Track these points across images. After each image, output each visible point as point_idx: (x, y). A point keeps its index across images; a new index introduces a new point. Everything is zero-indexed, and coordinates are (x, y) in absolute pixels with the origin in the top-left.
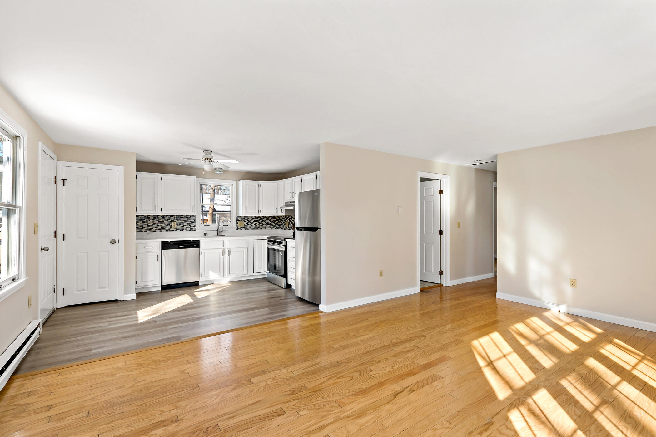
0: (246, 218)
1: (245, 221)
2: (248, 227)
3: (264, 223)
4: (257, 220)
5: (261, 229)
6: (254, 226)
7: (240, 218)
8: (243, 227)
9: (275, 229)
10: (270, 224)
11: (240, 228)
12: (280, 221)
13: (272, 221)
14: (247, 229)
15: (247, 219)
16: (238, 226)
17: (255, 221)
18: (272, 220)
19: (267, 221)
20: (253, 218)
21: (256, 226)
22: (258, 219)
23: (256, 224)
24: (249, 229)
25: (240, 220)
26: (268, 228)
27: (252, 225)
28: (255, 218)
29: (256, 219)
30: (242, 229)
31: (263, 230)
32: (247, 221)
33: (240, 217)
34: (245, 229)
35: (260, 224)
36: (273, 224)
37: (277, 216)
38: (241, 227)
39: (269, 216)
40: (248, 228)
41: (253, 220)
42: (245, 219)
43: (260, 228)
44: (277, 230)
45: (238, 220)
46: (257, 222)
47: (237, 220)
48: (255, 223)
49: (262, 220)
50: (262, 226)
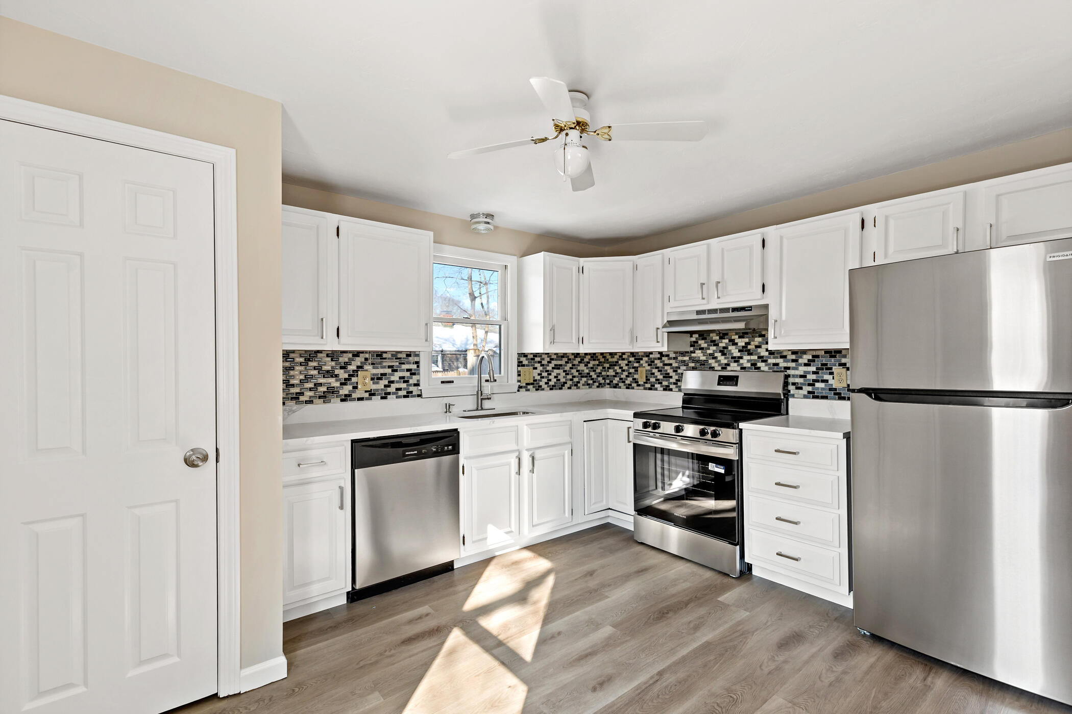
0: (538, 359)
1: (535, 368)
2: (542, 383)
3: (574, 371)
4: (561, 365)
5: (569, 388)
6: (555, 380)
7: (523, 359)
8: (532, 384)
9: (598, 387)
10: (588, 376)
11: (525, 387)
12: (607, 365)
13: (592, 368)
14: (539, 388)
15: (539, 362)
16: (519, 381)
17: (557, 367)
18: (590, 365)
19: (582, 367)
20: (552, 359)
21: (559, 380)
22: (563, 362)
23: (559, 374)
24: (543, 389)
25: (523, 366)
26: (583, 385)
27: (550, 377)
28: (556, 360)
29: (559, 362)
30: (528, 390)
31: (574, 391)
32: (540, 368)
33: (525, 355)
34: (537, 390)
35: (567, 374)
36: (592, 374)
37: (602, 354)
38: (527, 384)
39: (586, 354)
40: (541, 386)
41: (552, 365)
42: (536, 362)
43: (567, 386)
44: (600, 390)
45: (520, 364)
46: (561, 371)
47: (518, 366)
48: (556, 371)
49: (570, 365)
50: (571, 380)
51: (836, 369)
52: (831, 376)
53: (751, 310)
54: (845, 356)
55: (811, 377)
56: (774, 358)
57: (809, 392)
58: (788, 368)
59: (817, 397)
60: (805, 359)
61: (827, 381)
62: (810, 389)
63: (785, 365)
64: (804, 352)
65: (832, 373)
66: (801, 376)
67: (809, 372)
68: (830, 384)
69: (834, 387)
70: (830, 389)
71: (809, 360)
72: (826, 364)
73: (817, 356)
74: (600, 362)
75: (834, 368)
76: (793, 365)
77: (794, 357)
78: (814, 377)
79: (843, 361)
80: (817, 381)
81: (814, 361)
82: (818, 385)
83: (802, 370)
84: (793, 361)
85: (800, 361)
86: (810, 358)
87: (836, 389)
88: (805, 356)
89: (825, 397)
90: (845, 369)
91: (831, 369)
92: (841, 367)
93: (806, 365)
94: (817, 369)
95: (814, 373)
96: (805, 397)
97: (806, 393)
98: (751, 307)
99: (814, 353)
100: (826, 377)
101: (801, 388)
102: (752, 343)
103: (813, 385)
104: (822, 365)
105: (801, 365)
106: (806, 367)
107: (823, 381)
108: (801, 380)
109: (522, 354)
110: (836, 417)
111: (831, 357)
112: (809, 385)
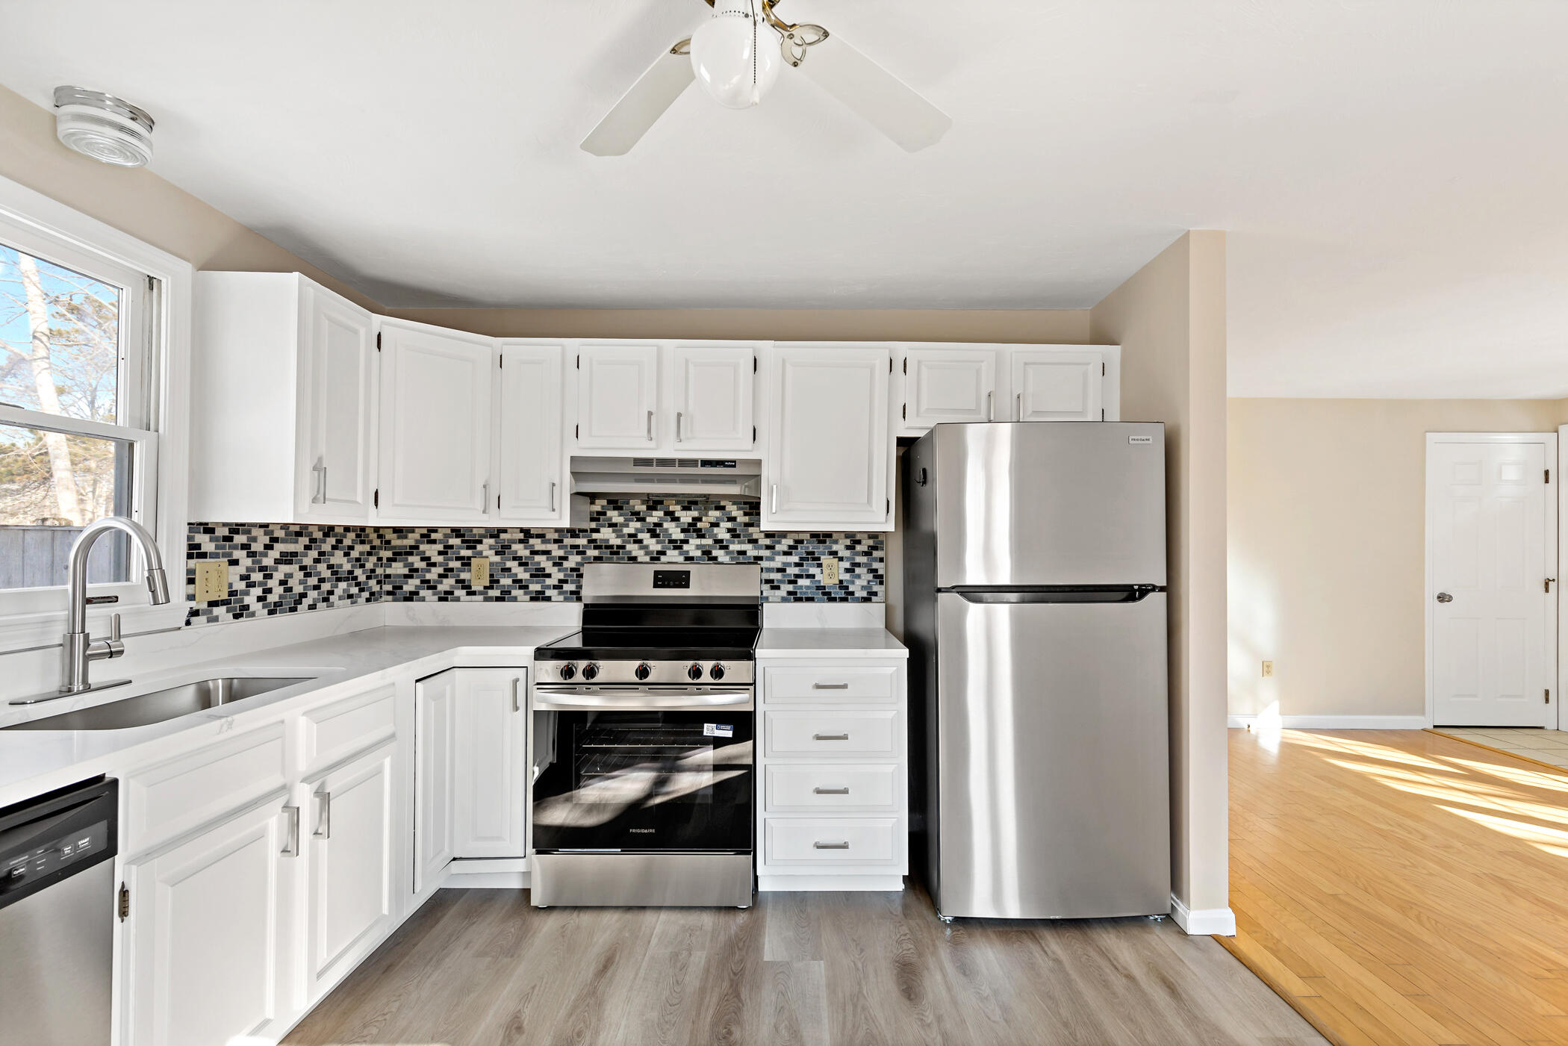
0: (240, 539)
1: (234, 562)
2: (250, 600)
3: (322, 568)
4: (295, 554)
5: (312, 607)
6: (282, 588)
7: (202, 539)
8: (224, 603)
9: (368, 600)
10: (350, 576)
11: (205, 612)
12: (386, 554)
13: (358, 560)
14: (241, 612)
15: (244, 547)
16: (191, 597)
17: (286, 558)
18: (354, 554)
19: (338, 558)
20: (274, 540)
21: (290, 589)
22: (298, 547)
23: (291, 576)
24: (253, 614)
25: (204, 555)
26: (340, 598)
27: (271, 583)
28: (284, 541)
29: (290, 548)
30: (216, 619)
31: (322, 611)
32: (246, 562)
33: (209, 529)
34: (236, 616)
35: (308, 575)
36: (358, 572)
37: (377, 529)
38: (213, 604)
39: (347, 529)
40: (247, 607)
41: (274, 554)
42: (235, 547)
43: (306, 602)
44: (373, 605)
45: (194, 551)
46: (294, 568)
47: (190, 556)
48: (284, 569)
49: (314, 554)
50: (316, 588)
51: (826, 560)
52: (819, 569)
53: (734, 466)
54: (836, 542)
55: (792, 571)
56: (739, 543)
57: (789, 593)
58: (760, 558)
59: (798, 600)
60: (784, 544)
61: (813, 576)
62: (790, 587)
63: (755, 553)
64: (784, 534)
65: (820, 565)
66: (779, 570)
67: (789, 564)
68: (816, 581)
69: (822, 584)
70: (818, 588)
71: (790, 547)
72: (813, 553)
73: (801, 542)
74: (373, 548)
75: (822, 557)
76: (766, 553)
77: (768, 542)
78: (796, 570)
79: (835, 548)
80: (800, 576)
81: (796, 548)
82: (801, 582)
83: (780, 561)
84: (768, 547)
85: (778, 547)
86: (792, 543)
87: (825, 587)
88: (784, 541)
89: (810, 599)
90: (837, 559)
91: (819, 559)
92: (832, 557)
93: (785, 553)
94: (801, 559)
95: (797, 565)
96: (784, 600)
97: (784, 594)
98: (735, 462)
99: (796, 537)
100: (813, 570)
101: (778, 588)
102: (704, 519)
103: (795, 582)
104: (808, 553)
105: (778, 554)
106: (785, 557)
107: (809, 576)
108: (776, 576)
109: (201, 524)
110: (826, 627)
111: (820, 542)
112: (790, 582)
